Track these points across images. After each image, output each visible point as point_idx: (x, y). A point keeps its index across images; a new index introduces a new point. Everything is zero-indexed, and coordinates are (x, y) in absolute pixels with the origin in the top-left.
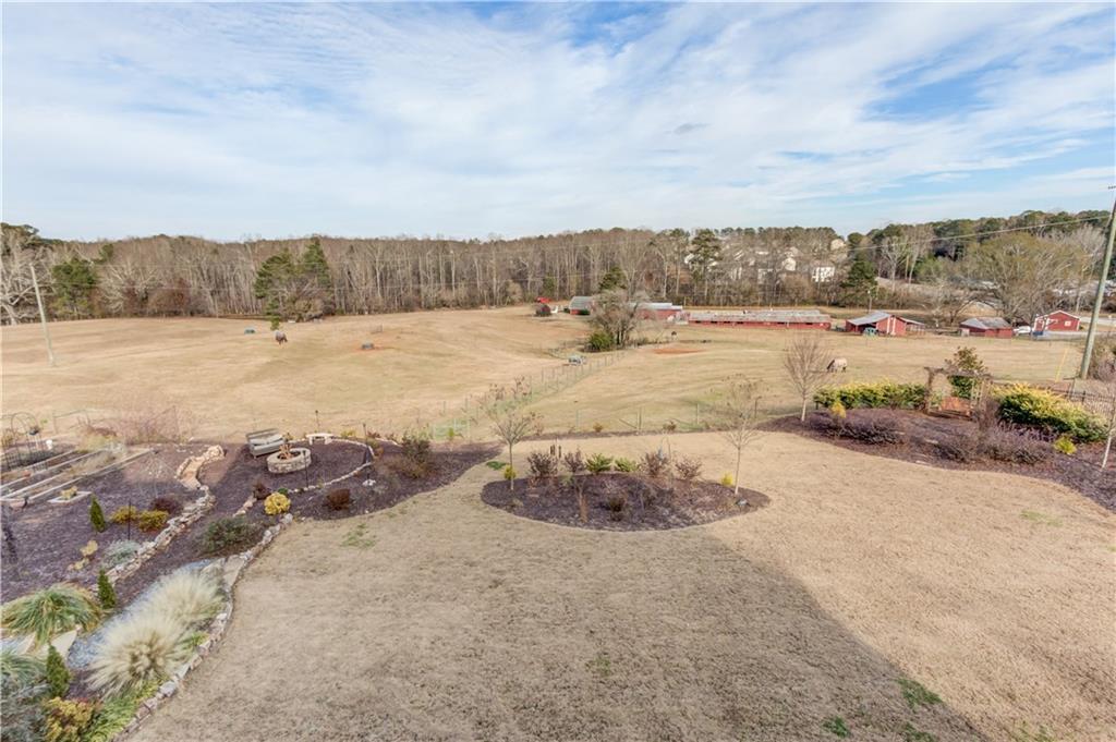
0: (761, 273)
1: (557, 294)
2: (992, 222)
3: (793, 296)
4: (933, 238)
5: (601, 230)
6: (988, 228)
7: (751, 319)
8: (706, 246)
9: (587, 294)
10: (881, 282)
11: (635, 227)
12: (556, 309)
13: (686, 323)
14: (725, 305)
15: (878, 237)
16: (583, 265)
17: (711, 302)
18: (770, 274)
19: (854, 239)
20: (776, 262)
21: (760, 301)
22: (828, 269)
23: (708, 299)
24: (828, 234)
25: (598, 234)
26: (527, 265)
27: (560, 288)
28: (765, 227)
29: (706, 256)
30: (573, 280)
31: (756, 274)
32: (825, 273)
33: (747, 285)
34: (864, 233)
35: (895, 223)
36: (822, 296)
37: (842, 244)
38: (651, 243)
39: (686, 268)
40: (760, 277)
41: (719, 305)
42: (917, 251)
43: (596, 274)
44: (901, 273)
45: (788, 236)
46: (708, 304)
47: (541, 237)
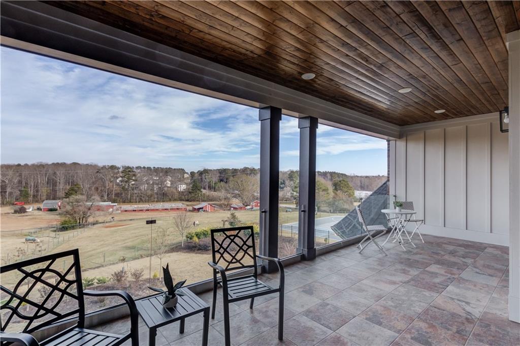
0: (156, 187)
1: (31, 198)
2: (235, 170)
3: (170, 197)
4: (218, 175)
5: (65, 163)
7: (152, 208)
8: (129, 174)
9: (54, 199)
10: (204, 191)
11: (87, 163)
12: (30, 209)
13: (120, 212)
14: (139, 202)
15: (201, 173)
16: (52, 183)
17: (132, 201)
18: (160, 187)
19: (192, 174)
20: (162, 182)
21: (156, 200)
22: (184, 186)
23: (130, 199)
24: (182, 171)
25: (63, 165)
26: (7, 182)
27: (34, 196)
28: (156, 167)
29: (129, 179)
30: (44, 191)
31: (153, 187)
32: (182, 187)
33: (149, 192)
34: (196, 172)
35: (206, 168)
36: (183, 197)
37: (188, 176)
38: (97, 172)
39: (118, 185)
40: (155, 189)
41: (136, 202)
42: (215, 179)
43: (61, 187)
44: (210, 188)
45: (167, 171)
46: (130, 202)
47: (19, 165)
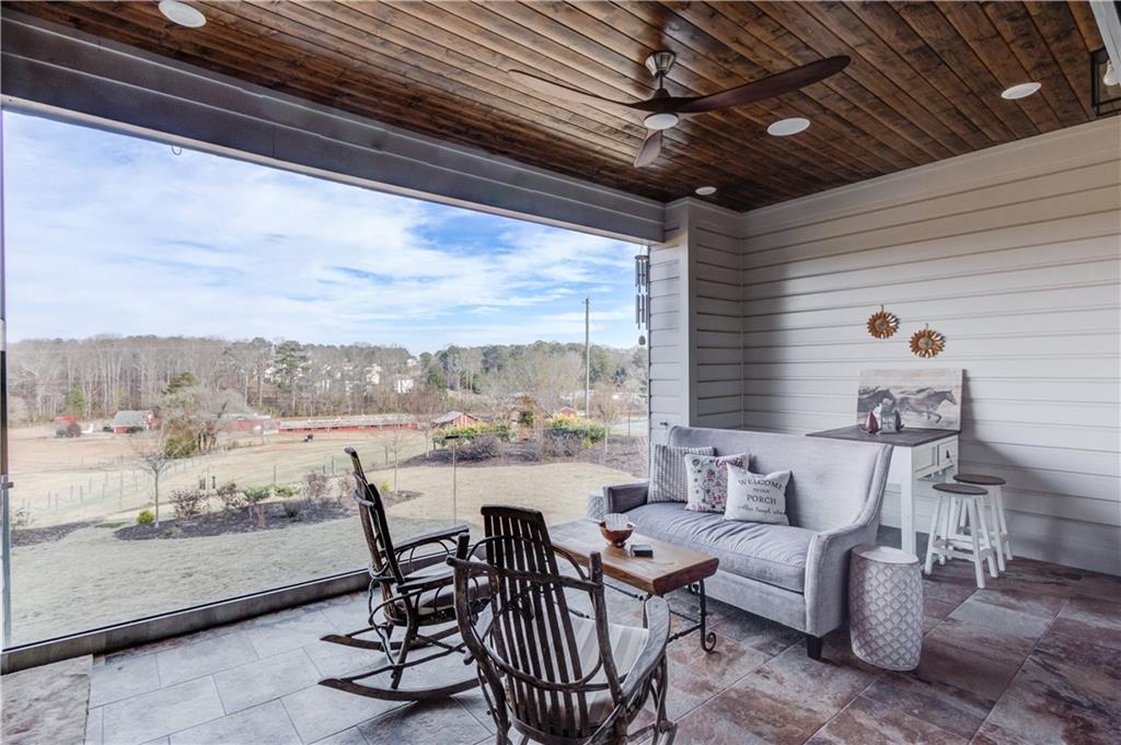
0: (348, 386)
1: (88, 409)
2: (518, 347)
3: (380, 405)
4: (482, 358)
5: (154, 337)
6: (516, 351)
7: (345, 424)
8: (292, 356)
9: (137, 408)
10: (451, 393)
11: (201, 336)
12: (89, 428)
13: (277, 432)
14: (316, 414)
15: (444, 356)
16: (134, 382)
17: (300, 412)
18: (357, 385)
19: (425, 356)
20: (362, 374)
21: (350, 409)
22: (408, 381)
23: (296, 409)
24: (402, 354)
25: (153, 340)
26: (37, 374)
27: (94, 404)
28: (346, 345)
29: (292, 366)
30: (115, 394)
31: (343, 386)
32: (405, 385)
33: (336, 396)
34: (433, 353)
35: (454, 344)
36: (405, 403)
37: (415, 363)
38: (226, 352)
39: (267, 381)
40: (347, 389)
41: (309, 415)
42: (474, 367)
43: (151, 386)
44: (466, 386)
45: (370, 354)
46: (296, 414)
47: (59, 341)
